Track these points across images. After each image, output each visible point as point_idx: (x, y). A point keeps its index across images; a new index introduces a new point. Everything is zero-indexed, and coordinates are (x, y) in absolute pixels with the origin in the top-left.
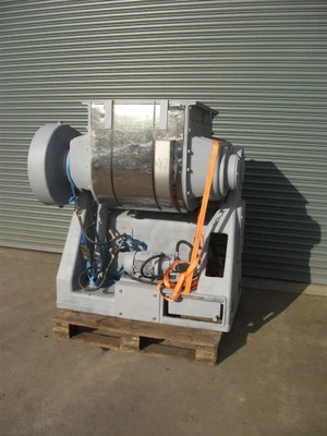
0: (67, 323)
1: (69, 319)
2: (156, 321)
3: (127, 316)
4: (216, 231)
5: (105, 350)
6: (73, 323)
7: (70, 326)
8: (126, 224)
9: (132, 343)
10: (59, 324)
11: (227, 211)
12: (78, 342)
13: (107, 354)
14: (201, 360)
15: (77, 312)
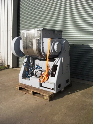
1: (19, 85)
2: (39, 88)
3: (33, 86)
4: (55, 64)
5: (26, 94)
7: (19, 87)
8: (37, 62)
9: (31, 93)
10: (17, 86)
11: (58, 58)
12: (21, 91)
14: (46, 99)
15: (23, 84)
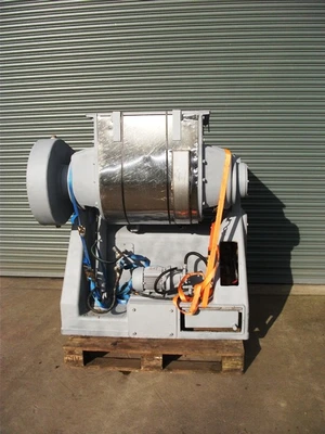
0: (80, 350)
1: (81, 345)
2: (174, 337)
3: (142, 335)
4: (226, 239)
6: (87, 350)
7: (85, 352)
8: (126, 240)
9: (154, 363)
10: (71, 353)
11: (233, 219)
13: (130, 377)
14: (228, 371)
